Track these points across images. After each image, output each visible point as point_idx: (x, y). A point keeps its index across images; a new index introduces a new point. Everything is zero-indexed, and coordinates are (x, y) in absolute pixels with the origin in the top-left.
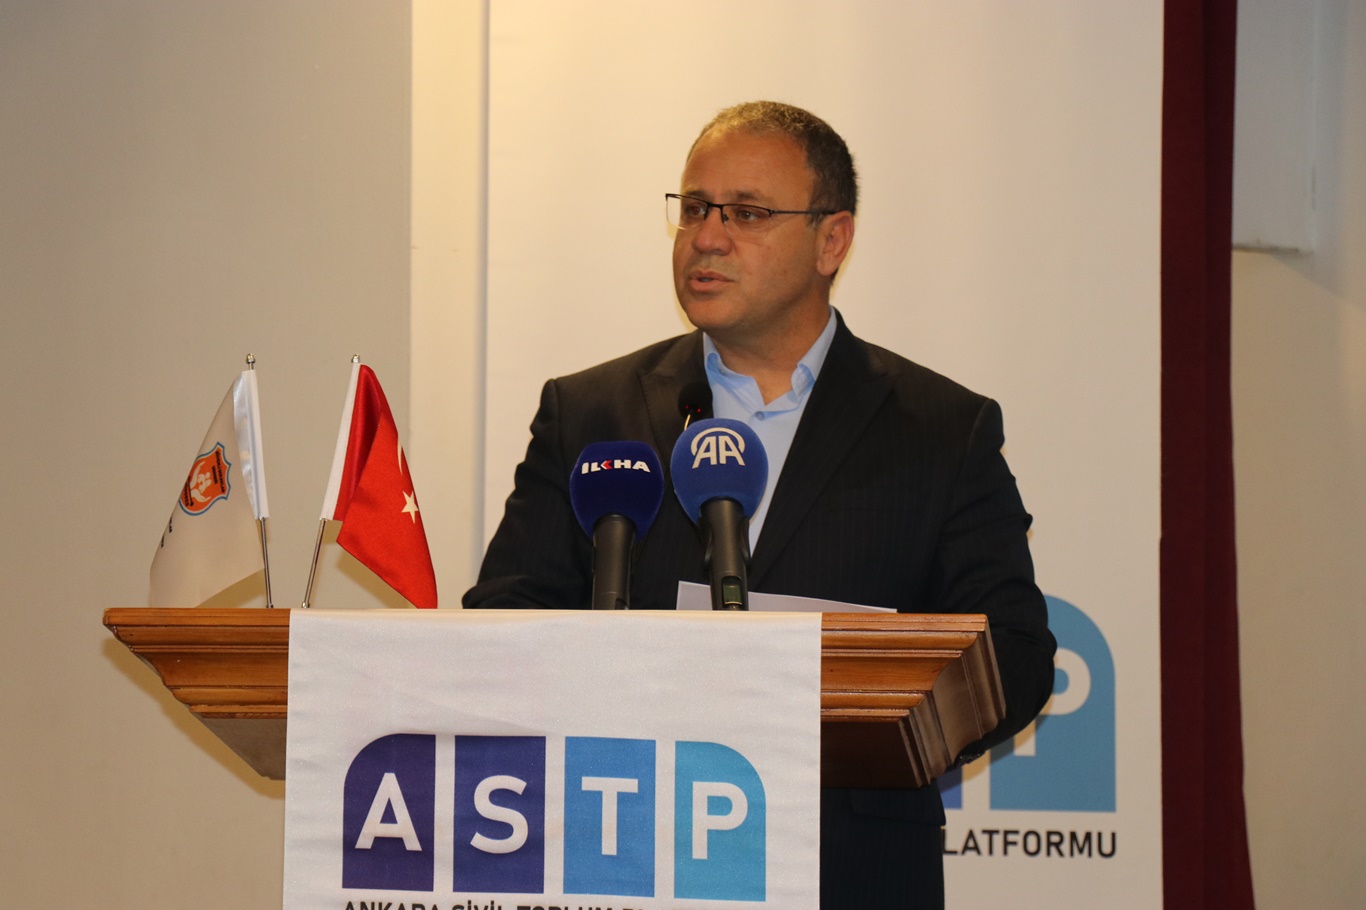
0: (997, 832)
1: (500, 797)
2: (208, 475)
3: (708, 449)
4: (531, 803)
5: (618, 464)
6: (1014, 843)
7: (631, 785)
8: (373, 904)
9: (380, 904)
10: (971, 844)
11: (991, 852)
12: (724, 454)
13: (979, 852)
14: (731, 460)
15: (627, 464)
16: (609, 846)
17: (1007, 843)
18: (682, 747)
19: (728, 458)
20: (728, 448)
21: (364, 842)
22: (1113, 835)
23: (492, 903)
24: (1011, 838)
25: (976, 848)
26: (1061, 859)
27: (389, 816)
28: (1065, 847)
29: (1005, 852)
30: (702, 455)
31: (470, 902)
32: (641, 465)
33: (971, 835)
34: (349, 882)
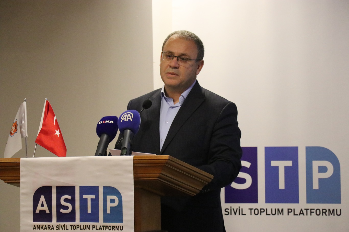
0: (309, 209)
1: (66, 200)
2: (14, 127)
3: (124, 118)
4: (72, 202)
5: (106, 122)
6: (313, 212)
7: (93, 197)
8: (39, 226)
9: (41, 226)
10: (302, 212)
11: (307, 215)
12: (128, 118)
13: (304, 215)
14: (129, 120)
15: (108, 121)
16: (89, 211)
17: (311, 212)
18: (105, 188)
19: (128, 120)
20: (129, 117)
21: (37, 211)
22: (340, 210)
23: (65, 225)
24: (312, 211)
25: (303, 214)
26: (326, 216)
27: (42, 205)
28: (327, 213)
29: (311, 215)
30: (123, 119)
31: (60, 225)
32: (112, 122)
33: (302, 210)
34: (35, 220)
